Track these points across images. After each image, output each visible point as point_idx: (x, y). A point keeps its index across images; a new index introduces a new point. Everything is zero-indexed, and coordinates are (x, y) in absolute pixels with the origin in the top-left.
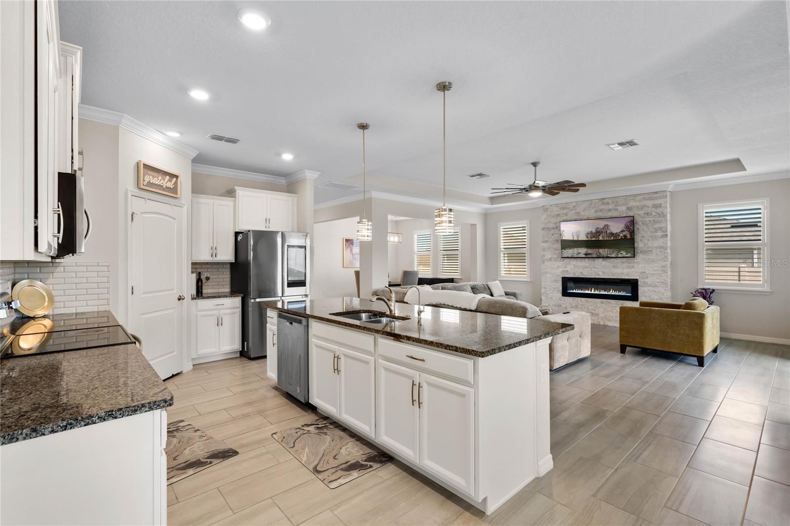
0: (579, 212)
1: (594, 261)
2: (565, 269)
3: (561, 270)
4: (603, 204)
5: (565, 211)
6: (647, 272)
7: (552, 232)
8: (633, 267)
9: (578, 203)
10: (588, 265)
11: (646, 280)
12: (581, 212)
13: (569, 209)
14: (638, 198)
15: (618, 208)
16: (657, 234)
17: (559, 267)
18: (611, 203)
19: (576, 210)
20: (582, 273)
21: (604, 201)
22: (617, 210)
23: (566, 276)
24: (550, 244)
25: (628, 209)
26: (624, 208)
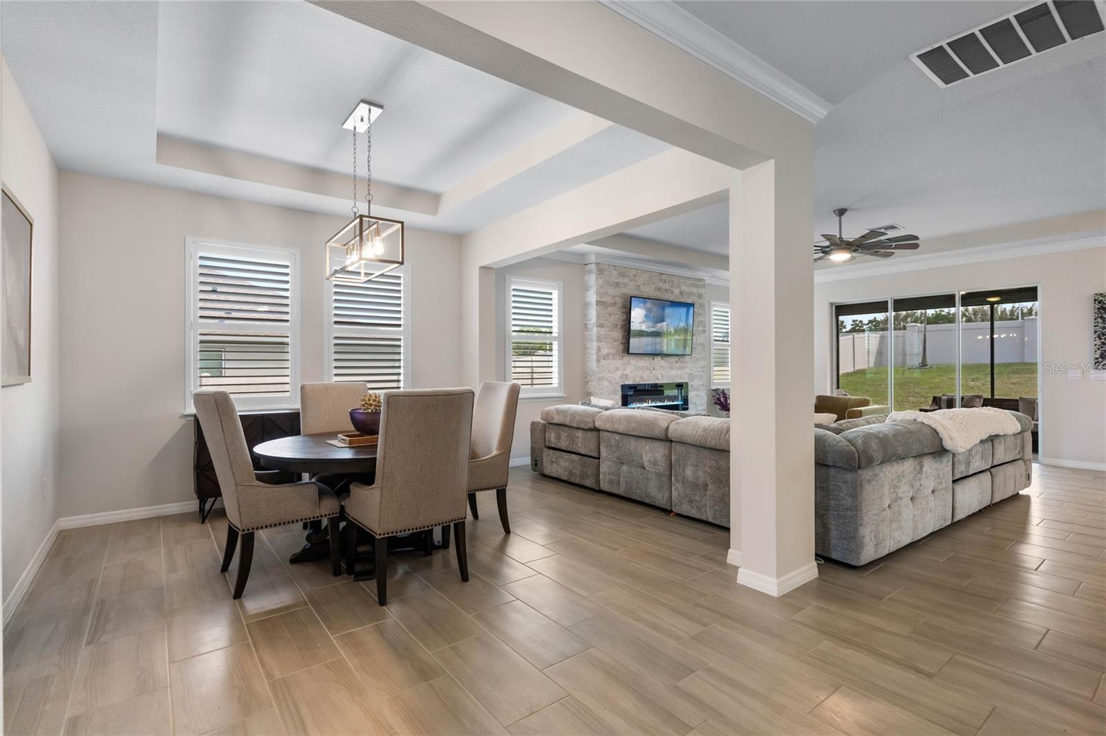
0: (639, 286)
1: (653, 359)
2: (625, 372)
3: (619, 373)
4: (661, 280)
5: (625, 280)
6: (694, 373)
7: (610, 309)
8: (684, 368)
9: (639, 271)
10: (648, 365)
11: (693, 383)
12: (641, 286)
13: (629, 277)
14: (689, 282)
15: (674, 290)
16: (699, 329)
17: (617, 369)
18: (667, 281)
19: (636, 281)
20: (642, 377)
21: (663, 277)
22: (672, 292)
23: (626, 383)
24: (608, 330)
25: (681, 293)
26: (677, 291)
